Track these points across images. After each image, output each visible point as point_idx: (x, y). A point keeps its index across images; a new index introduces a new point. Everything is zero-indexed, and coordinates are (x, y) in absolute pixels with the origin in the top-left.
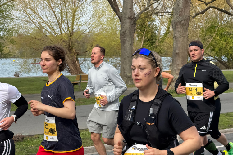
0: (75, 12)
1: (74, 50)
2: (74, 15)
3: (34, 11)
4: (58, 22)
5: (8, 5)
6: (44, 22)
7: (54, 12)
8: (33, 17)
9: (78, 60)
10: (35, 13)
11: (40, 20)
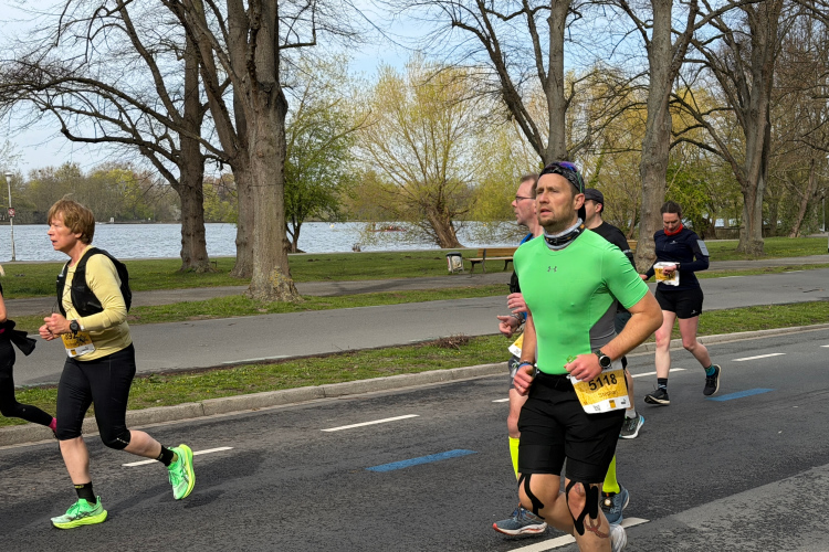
0: (448, 147)
1: (446, 209)
2: (446, 154)
3: (382, 147)
4: (422, 165)
5: (346, 138)
6: (398, 164)
7: (415, 149)
8: (382, 156)
9: (451, 225)
10: (385, 151)
11: (392, 162)
